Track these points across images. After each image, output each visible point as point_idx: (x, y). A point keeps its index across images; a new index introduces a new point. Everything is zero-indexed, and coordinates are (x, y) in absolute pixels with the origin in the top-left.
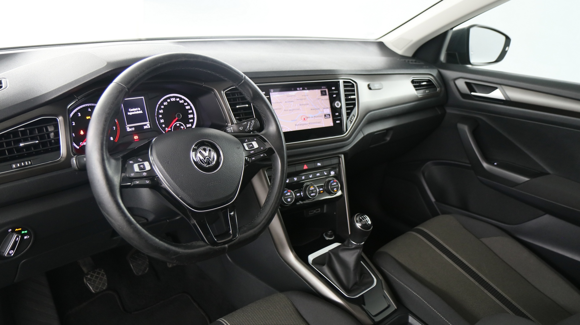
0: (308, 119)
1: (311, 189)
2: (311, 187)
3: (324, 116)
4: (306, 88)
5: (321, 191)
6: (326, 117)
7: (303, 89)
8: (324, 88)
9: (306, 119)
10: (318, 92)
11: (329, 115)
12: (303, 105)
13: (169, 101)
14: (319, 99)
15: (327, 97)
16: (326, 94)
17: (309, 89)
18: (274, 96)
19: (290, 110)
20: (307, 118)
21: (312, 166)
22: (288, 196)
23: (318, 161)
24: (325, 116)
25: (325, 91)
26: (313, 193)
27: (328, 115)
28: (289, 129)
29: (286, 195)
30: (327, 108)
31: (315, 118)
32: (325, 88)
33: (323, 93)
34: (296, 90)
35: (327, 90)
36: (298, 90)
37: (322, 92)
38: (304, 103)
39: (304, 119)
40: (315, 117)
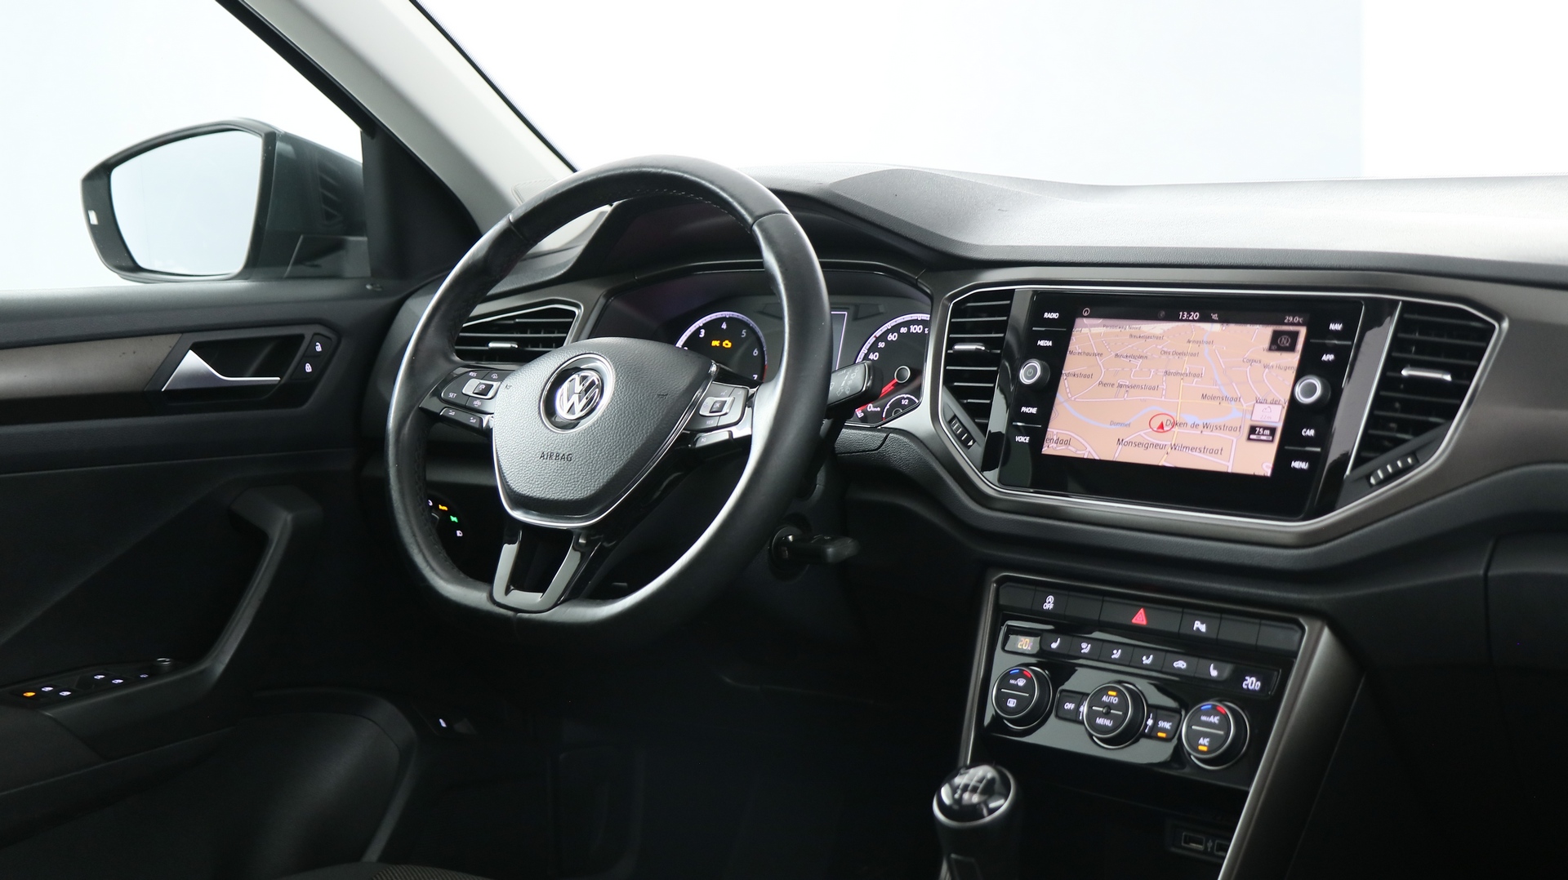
0: (1176, 429)
1: (1105, 699)
2: (1110, 693)
3: (1246, 430)
4: (1215, 317)
5: (1163, 730)
6: (1252, 437)
7: (1206, 318)
8: (1292, 324)
9: (1166, 428)
10: (1262, 334)
11: (1273, 431)
12: (1177, 374)
13: (903, 330)
14: (1252, 361)
15: (1293, 359)
16: (1291, 348)
17: (1224, 320)
18: (1085, 330)
19: (1120, 386)
20: (1174, 424)
21: (1169, 622)
22: (1016, 687)
23: (1202, 612)
24: (1253, 430)
25: (1295, 335)
26: (1107, 715)
27: (1265, 428)
28: (1089, 449)
29: (1012, 682)
30: (1275, 402)
31: (1207, 432)
32: (1298, 324)
33: (1279, 343)
34: (1176, 319)
35: (1303, 331)
36: (1182, 320)
37: (1276, 336)
38: (1186, 368)
39: (1161, 426)
40: (1206, 426)
